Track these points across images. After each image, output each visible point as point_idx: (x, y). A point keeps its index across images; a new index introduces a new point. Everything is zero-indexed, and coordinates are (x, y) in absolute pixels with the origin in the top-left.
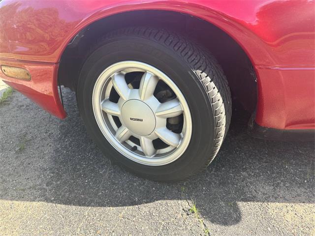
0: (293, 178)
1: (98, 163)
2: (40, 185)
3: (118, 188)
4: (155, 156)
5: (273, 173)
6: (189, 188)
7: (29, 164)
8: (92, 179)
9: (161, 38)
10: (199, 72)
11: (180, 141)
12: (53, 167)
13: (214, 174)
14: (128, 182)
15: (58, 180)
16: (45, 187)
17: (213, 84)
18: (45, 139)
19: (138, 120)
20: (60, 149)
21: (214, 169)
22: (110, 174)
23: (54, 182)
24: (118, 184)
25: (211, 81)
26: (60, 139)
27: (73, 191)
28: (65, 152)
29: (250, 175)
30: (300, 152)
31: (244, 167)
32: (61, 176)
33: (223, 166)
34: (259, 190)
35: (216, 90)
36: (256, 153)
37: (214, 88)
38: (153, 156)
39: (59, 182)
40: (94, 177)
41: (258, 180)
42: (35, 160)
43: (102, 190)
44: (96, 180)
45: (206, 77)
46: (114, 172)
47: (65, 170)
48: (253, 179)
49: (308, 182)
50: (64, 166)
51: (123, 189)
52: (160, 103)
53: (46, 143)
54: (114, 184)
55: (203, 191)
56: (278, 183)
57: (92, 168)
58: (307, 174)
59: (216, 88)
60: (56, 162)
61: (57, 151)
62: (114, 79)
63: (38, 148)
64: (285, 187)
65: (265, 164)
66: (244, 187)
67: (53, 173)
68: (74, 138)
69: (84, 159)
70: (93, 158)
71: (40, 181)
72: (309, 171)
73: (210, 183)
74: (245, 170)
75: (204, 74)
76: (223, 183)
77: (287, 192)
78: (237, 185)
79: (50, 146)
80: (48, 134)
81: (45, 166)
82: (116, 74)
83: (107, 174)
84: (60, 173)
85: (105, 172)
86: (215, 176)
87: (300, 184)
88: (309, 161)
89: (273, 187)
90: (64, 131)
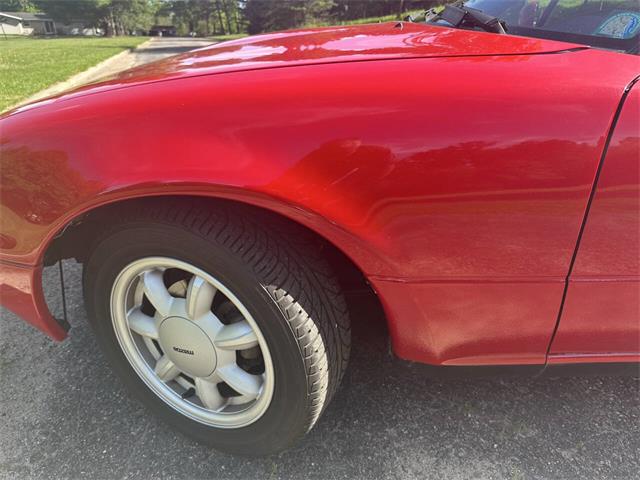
0: (475, 440)
1: (130, 412)
2: (19, 460)
3: (159, 467)
4: (224, 411)
5: (443, 429)
6: (286, 465)
7: (4, 415)
8: (115, 448)
9: (210, 230)
10: (273, 289)
11: (262, 389)
12: (48, 422)
13: (338, 433)
14: (179, 454)
15: (54, 448)
16: (27, 464)
17: (298, 307)
18: (40, 359)
19: (187, 352)
20: (66, 381)
21: (339, 423)
22: (150, 436)
23: (46, 454)
24: (160, 457)
25: (294, 302)
26: (69, 358)
27: (78, 472)
28: (74, 388)
29: (400, 434)
30: (502, 383)
31: (394, 418)
32: (60, 441)
33: (357, 417)
34: (410, 466)
35: (304, 315)
36: (421, 387)
37: (300, 312)
38: (221, 409)
39: (54, 454)
40: (119, 442)
41: (412, 445)
42: (16, 406)
43: (130, 471)
44: (122, 449)
45: (286, 295)
46: (157, 434)
47: (68, 427)
48: (403, 443)
49: (500, 446)
50: (69, 419)
51: (167, 469)
52: (222, 325)
53: (43, 368)
54: (153, 457)
55: (309, 470)
56: (447, 450)
57: (119, 423)
58: (500, 431)
59: (304, 312)
60: (55, 409)
61: (59, 385)
62: (143, 281)
63: (26, 378)
64: (457, 458)
65: (432, 411)
66: (384, 459)
67: (46, 434)
68: (94, 357)
69: (107, 404)
70: (124, 402)
71: (20, 452)
72: (507, 423)
73: (326, 453)
74: (393, 424)
75: (282, 292)
76: (349, 454)
77: (457, 470)
78: (373, 456)
79: (49, 374)
80: (48, 348)
81: (33, 419)
82: (147, 272)
83: (143, 437)
84: (59, 434)
85: (141, 432)
86: (339, 438)
87: (484, 451)
88: (512, 402)
89: (435, 459)
90: (78, 341)
